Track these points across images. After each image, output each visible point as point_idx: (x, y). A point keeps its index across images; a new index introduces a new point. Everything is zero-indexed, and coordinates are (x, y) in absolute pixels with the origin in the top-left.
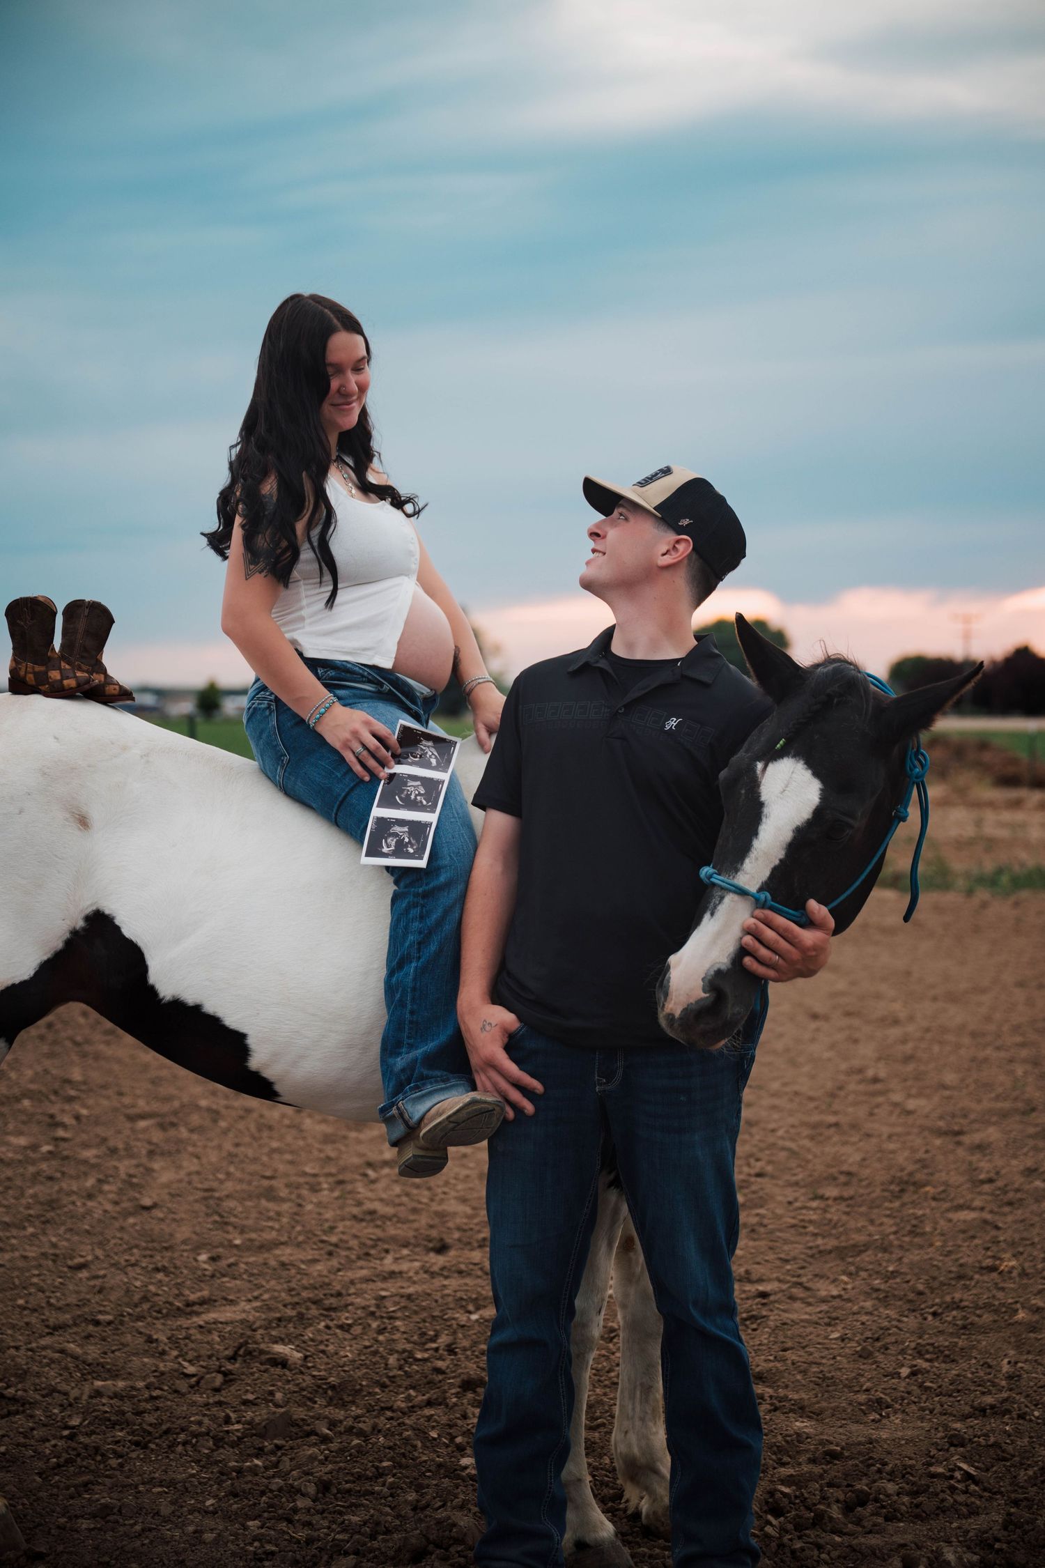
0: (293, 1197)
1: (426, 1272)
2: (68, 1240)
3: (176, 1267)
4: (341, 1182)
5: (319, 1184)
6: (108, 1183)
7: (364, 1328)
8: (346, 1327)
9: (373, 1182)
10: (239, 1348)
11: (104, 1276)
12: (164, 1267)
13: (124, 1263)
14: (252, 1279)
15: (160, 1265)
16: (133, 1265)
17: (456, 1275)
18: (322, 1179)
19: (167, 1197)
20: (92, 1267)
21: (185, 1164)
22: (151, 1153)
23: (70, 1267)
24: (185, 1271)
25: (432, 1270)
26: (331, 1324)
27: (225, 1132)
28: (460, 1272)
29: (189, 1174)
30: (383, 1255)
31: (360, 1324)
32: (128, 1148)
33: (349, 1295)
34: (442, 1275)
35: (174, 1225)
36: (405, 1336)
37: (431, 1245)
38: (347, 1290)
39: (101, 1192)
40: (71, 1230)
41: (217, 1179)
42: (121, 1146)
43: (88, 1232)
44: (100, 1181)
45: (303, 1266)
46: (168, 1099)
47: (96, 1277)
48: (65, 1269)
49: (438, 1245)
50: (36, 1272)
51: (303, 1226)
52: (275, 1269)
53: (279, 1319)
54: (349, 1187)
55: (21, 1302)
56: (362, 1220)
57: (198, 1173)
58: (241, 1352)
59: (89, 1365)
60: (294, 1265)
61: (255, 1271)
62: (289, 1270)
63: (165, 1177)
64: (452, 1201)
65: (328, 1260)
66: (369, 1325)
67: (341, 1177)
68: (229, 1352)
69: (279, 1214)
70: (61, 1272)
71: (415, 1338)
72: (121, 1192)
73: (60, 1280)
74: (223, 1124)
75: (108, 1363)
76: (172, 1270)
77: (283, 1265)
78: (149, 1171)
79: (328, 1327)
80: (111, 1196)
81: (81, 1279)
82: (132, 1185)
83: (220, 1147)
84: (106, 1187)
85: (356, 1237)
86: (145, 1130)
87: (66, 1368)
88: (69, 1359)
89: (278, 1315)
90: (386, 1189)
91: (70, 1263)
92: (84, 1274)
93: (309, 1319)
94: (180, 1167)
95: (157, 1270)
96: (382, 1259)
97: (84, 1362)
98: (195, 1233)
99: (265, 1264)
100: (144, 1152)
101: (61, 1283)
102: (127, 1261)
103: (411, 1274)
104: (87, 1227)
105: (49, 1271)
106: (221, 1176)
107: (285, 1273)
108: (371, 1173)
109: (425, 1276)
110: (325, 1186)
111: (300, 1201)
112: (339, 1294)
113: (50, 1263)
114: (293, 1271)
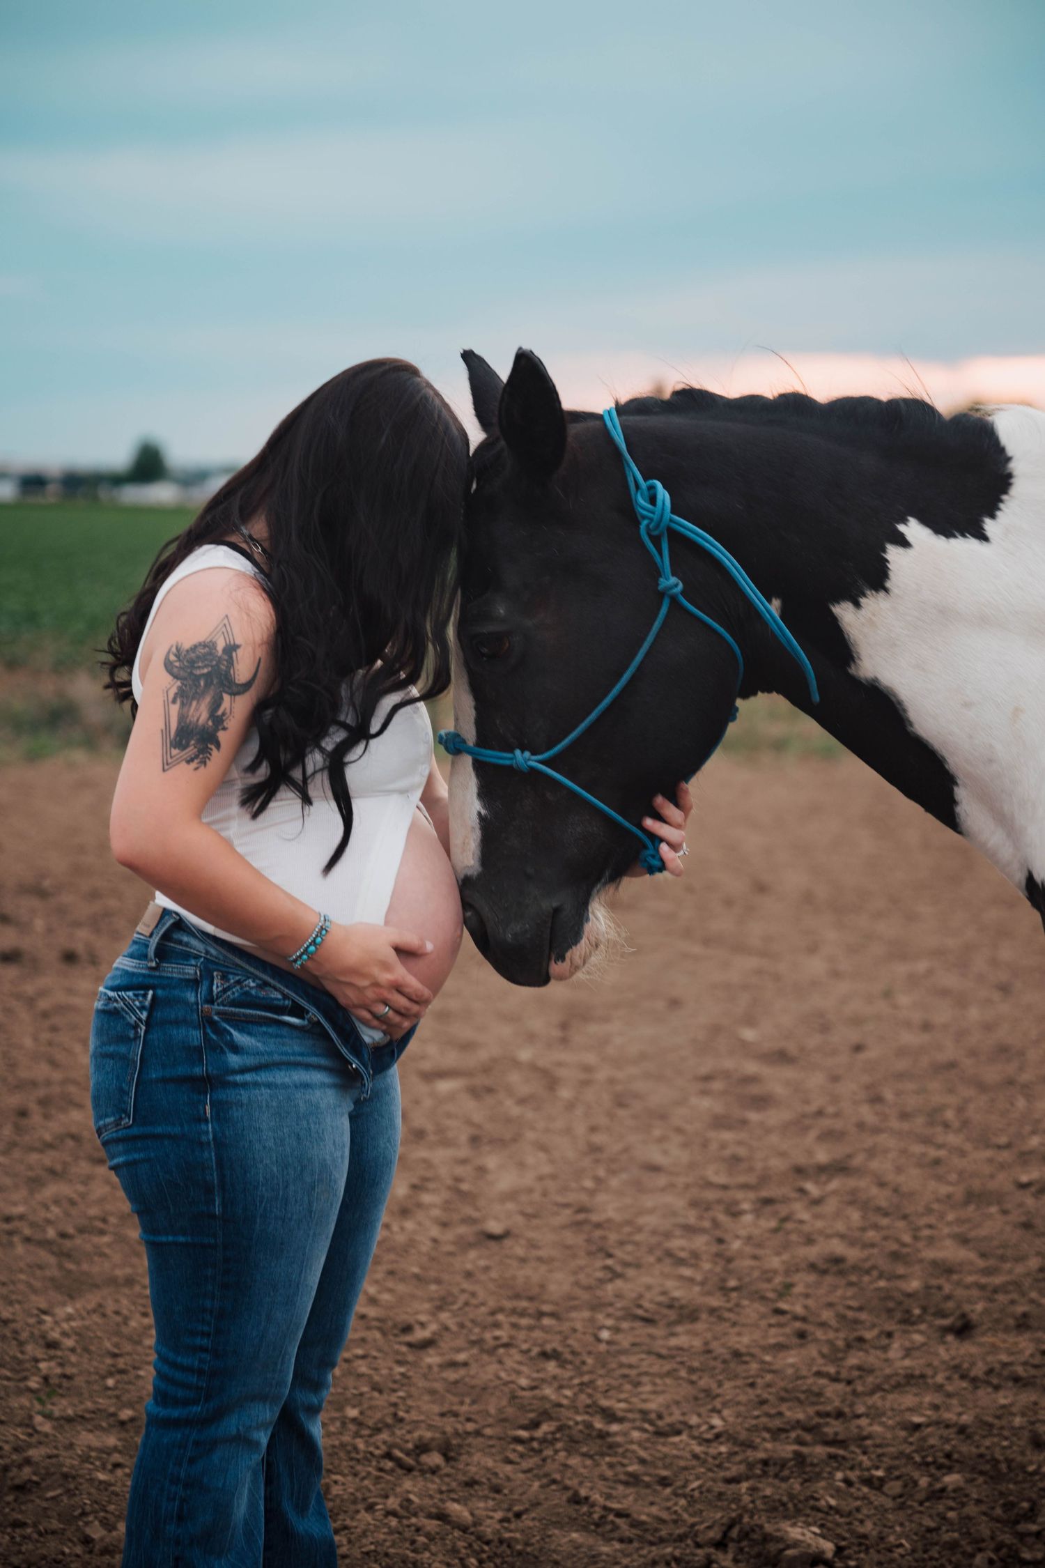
0: (707, 1224)
1: (963, 1377)
2: (390, 1291)
3: (573, 1353)
4: (768, 1202)
5: (737, 1203)
6: (427, 1190)
7: (905, 1486)
8: (876, 1483)
9: (817, 1202)
10: (731, 1526)
11: (465, 1364)
12: (555, 1350)
13: (492, 1343)
14: (694, 1377)
15: (548, 1348)
16: (506, 1345)
17: (1010, 1384)
18: (739, 1195)
19: (520, 1220)
20: (442, 1344)
21: (530, 1160)
22: (475, 1140)
23: (410, 1345)
24: (590, 1361)
25: (973, 1373)
26: (853, 1476)
27: (570, 1106)
28: (1017, 1379)
29: (541, 1178)
30: (885, 1341)
31: (898, 1478)
32: (440, 1130)
33: (858, 1416)
34: (988, 1383)
35: (543, 1269)
36: (984, 1508)
37: (946, 1322)
38: (852, 1405)
39: (419, 1205)
40: (391, 1273)
41: (584, 1189)
42: (429, 1127)
43: (417, 1277)
44: (414, 1187)
45: (768, 1358)
46: (467, 1047)
47: (453, 1365)
48: (404, 1349)
49: (959, 1324)
50: (360, 1352)
51: (740, 1279)
52: (725, 1362)
53: (765, 1463)
54: (783, 1210)
55: (352, 1413)
56: (824, 1272)
57: (553, 1177)
58: (734, 1533)
59: (488, 1543)
60: (752, 1355)
61: (696, 1364)
62: (746, 1363)
63: (506, 1181)
64: (948, 1242)
65: (802, 1346)
66: (916, 1483)
67: (765, 1193)
68: (714, 1534)
69: (695, 1255)
70: (397, 1352)
71: (998, 1511)
72: (447, 1206)
73: (402, 1370)
74: (565, 1093)
75: (517, 1540)
76: (569, 1357)
77: (737, 1354)
78: (482, 1170)
79: (848, 1482)
80: (436, 1212)
81: (430, 1367)
82: (463, 1195)
83: (568, 1131)
84: (426, 1198)
85: (830, 1305)
86: (451, 1097)
87: (454, 1551)
88: (457, 1533)
89: (761, 1455)
90: (838, 1214)
91: (408, 1338)
92: (432, 1358)
93: (812, 1465)
94: (521, 1165)
95: (545, 1355)
96: (885, 1348)
97: (479, 1538)
98: (577, 1283)
99: (709, 1352)
100: (463, 1138)
101: (403, 1375)
102: (496, 1338)
103: (940, 1379)
104: (416, 1270)
105: (380, 1350)
106: (588, 1184)
107: (740, 1369)
108: (810, 1186)
109: (964, 1384)
110: (746, 1206)
111: (718, 1233)
112: (839, 1415)
113: (378, 1335)
114: (754, 1366)
